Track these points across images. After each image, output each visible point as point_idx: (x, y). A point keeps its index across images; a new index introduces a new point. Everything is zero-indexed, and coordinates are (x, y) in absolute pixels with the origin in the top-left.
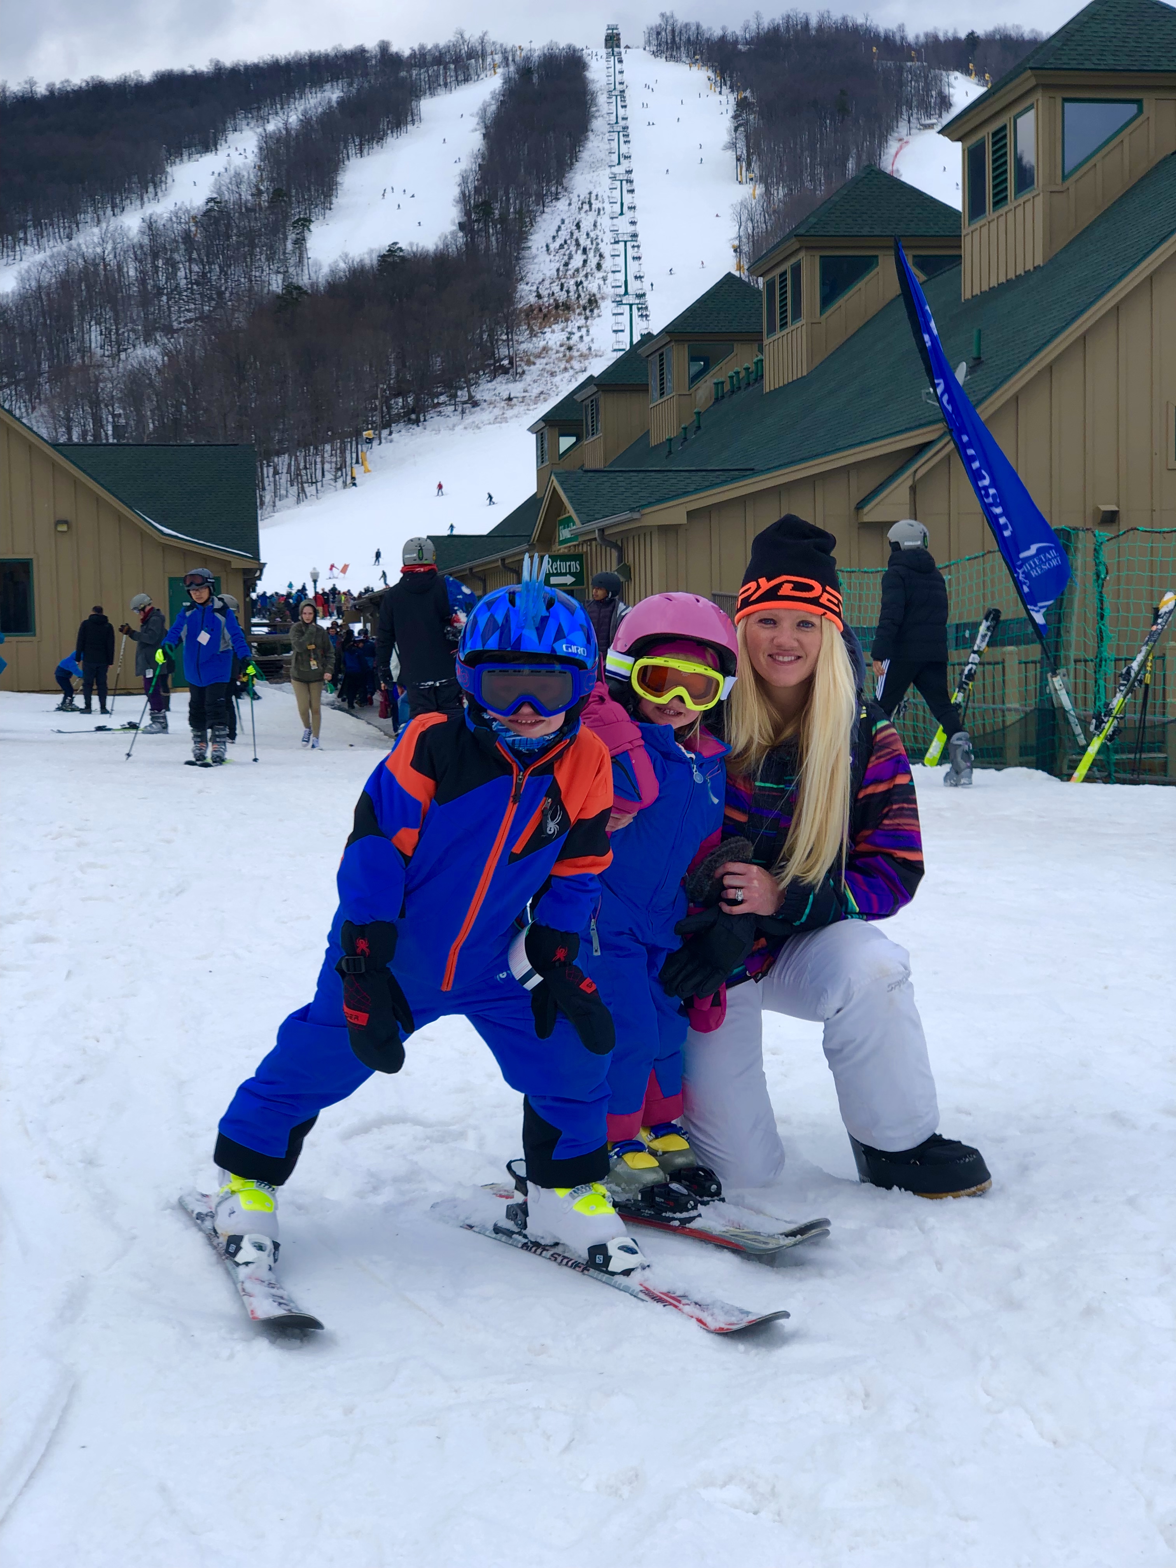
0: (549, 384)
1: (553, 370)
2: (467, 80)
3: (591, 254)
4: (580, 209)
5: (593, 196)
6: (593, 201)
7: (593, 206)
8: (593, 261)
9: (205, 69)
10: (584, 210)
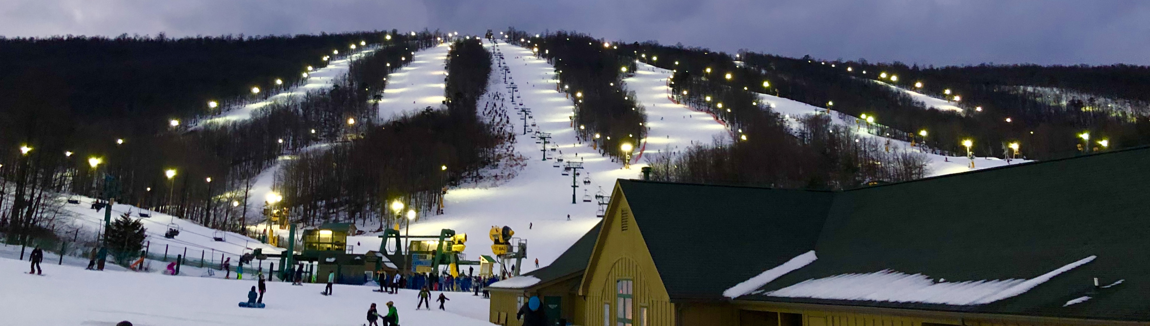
0: (512, 171)
1: (511, 164)
2: (430, 46)
3: (503, 116)
4: (494, 98)
5: (498, 94)
6: (499, 96)
7: (500, 98)
8: (505, 120)
9: (318, 35)
10: (495, 99)
